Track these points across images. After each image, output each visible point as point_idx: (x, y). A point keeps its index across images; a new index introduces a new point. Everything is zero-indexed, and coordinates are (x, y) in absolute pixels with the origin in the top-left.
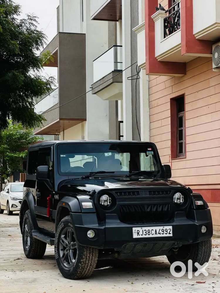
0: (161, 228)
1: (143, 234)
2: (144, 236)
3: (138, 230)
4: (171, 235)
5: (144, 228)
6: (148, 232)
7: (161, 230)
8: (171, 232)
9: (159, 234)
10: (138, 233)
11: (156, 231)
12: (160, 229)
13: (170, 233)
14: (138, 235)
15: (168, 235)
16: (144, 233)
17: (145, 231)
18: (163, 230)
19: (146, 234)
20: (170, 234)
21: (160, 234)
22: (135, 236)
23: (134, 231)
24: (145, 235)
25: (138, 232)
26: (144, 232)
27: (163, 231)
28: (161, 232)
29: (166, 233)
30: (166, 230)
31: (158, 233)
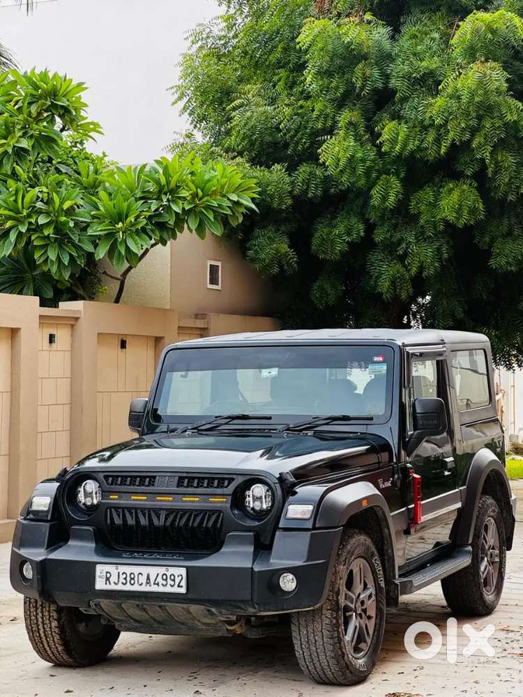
0: (162, 570)
1: (118, 581)
2: (120, 587)
3: (107, 572)
4: (183, 590)
5: (122, 569)
6: (131, 579)
7: (160, 577)
8: (184, 583)
9: (154, 584)
10: (108, 579)
11: (148, 578)
12: (158, 574)
13: (181, 585)
14: (106, 584)
15: (176, 590)
16: (122, 580)
17: (124, 576)
18: (164, 577)
19: (125, 582)
20: (182, 587)
21: (158, 584)
22: (100, 585)
23: (98, 573)
24: (123, 583)
25: (108, 575)
26: (122, 577)
27: (166, 580)
28: (159, 579)
29: (172, 583)
30: (172, 577)
31: (152, 582)
